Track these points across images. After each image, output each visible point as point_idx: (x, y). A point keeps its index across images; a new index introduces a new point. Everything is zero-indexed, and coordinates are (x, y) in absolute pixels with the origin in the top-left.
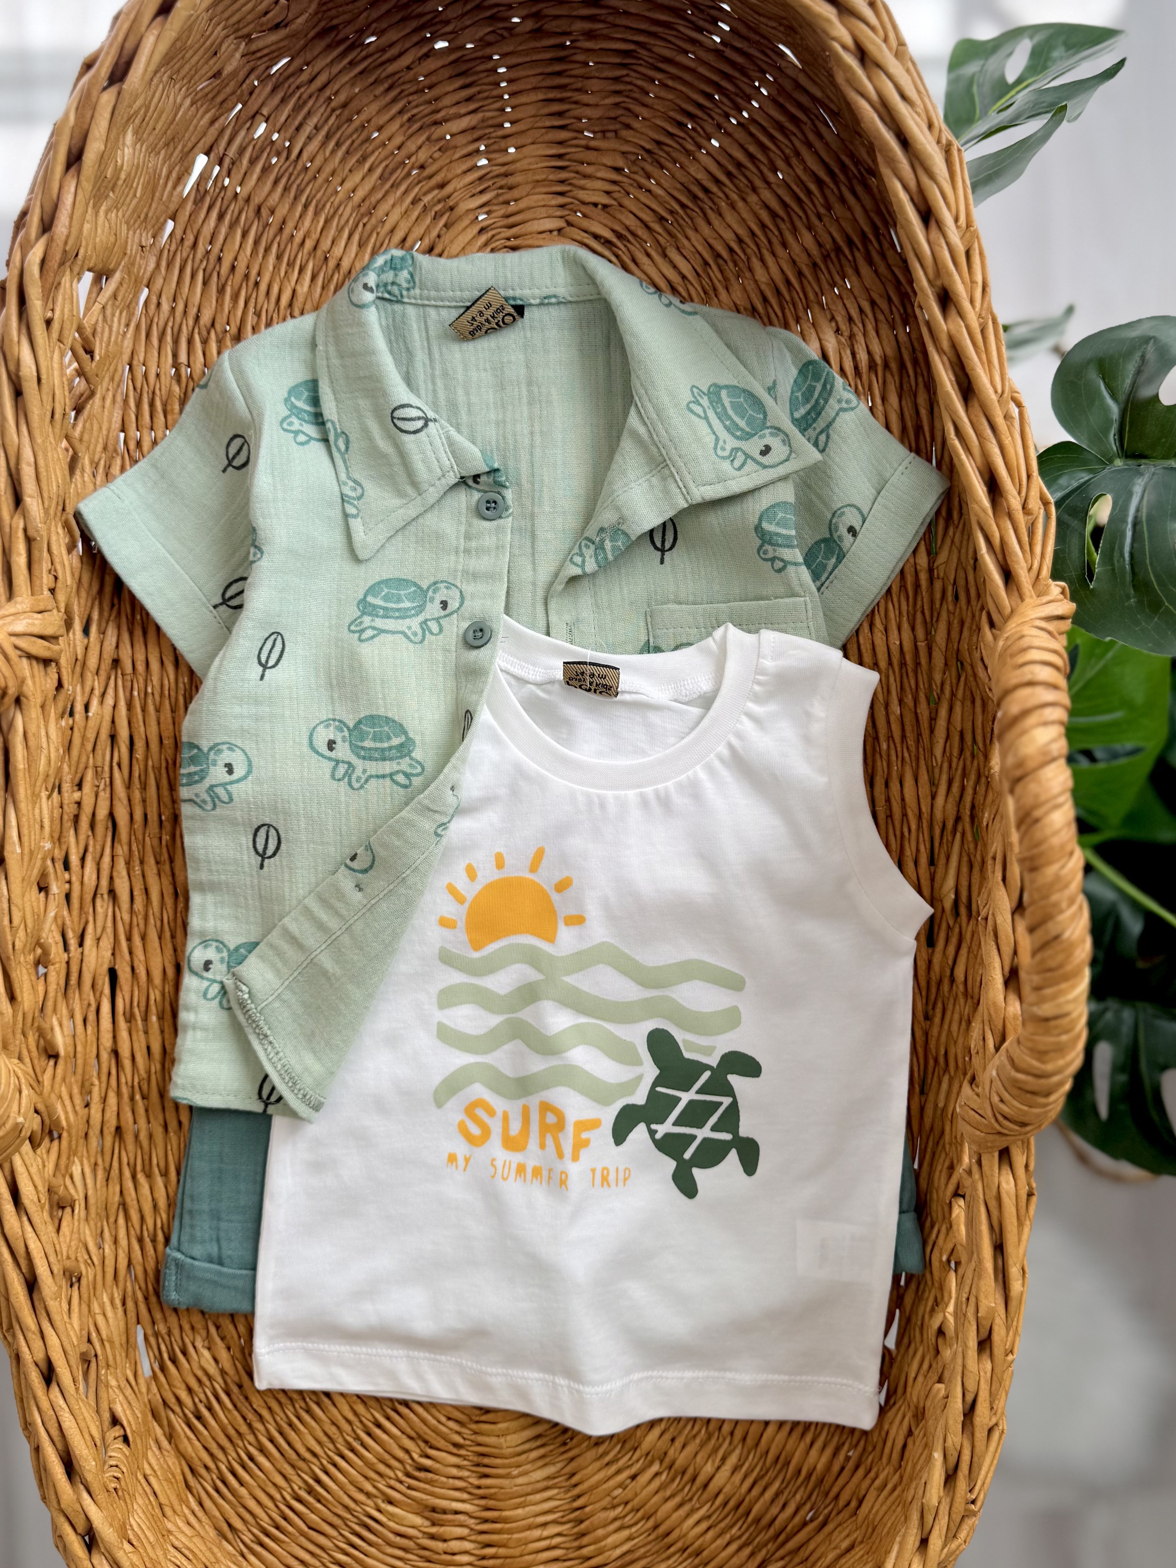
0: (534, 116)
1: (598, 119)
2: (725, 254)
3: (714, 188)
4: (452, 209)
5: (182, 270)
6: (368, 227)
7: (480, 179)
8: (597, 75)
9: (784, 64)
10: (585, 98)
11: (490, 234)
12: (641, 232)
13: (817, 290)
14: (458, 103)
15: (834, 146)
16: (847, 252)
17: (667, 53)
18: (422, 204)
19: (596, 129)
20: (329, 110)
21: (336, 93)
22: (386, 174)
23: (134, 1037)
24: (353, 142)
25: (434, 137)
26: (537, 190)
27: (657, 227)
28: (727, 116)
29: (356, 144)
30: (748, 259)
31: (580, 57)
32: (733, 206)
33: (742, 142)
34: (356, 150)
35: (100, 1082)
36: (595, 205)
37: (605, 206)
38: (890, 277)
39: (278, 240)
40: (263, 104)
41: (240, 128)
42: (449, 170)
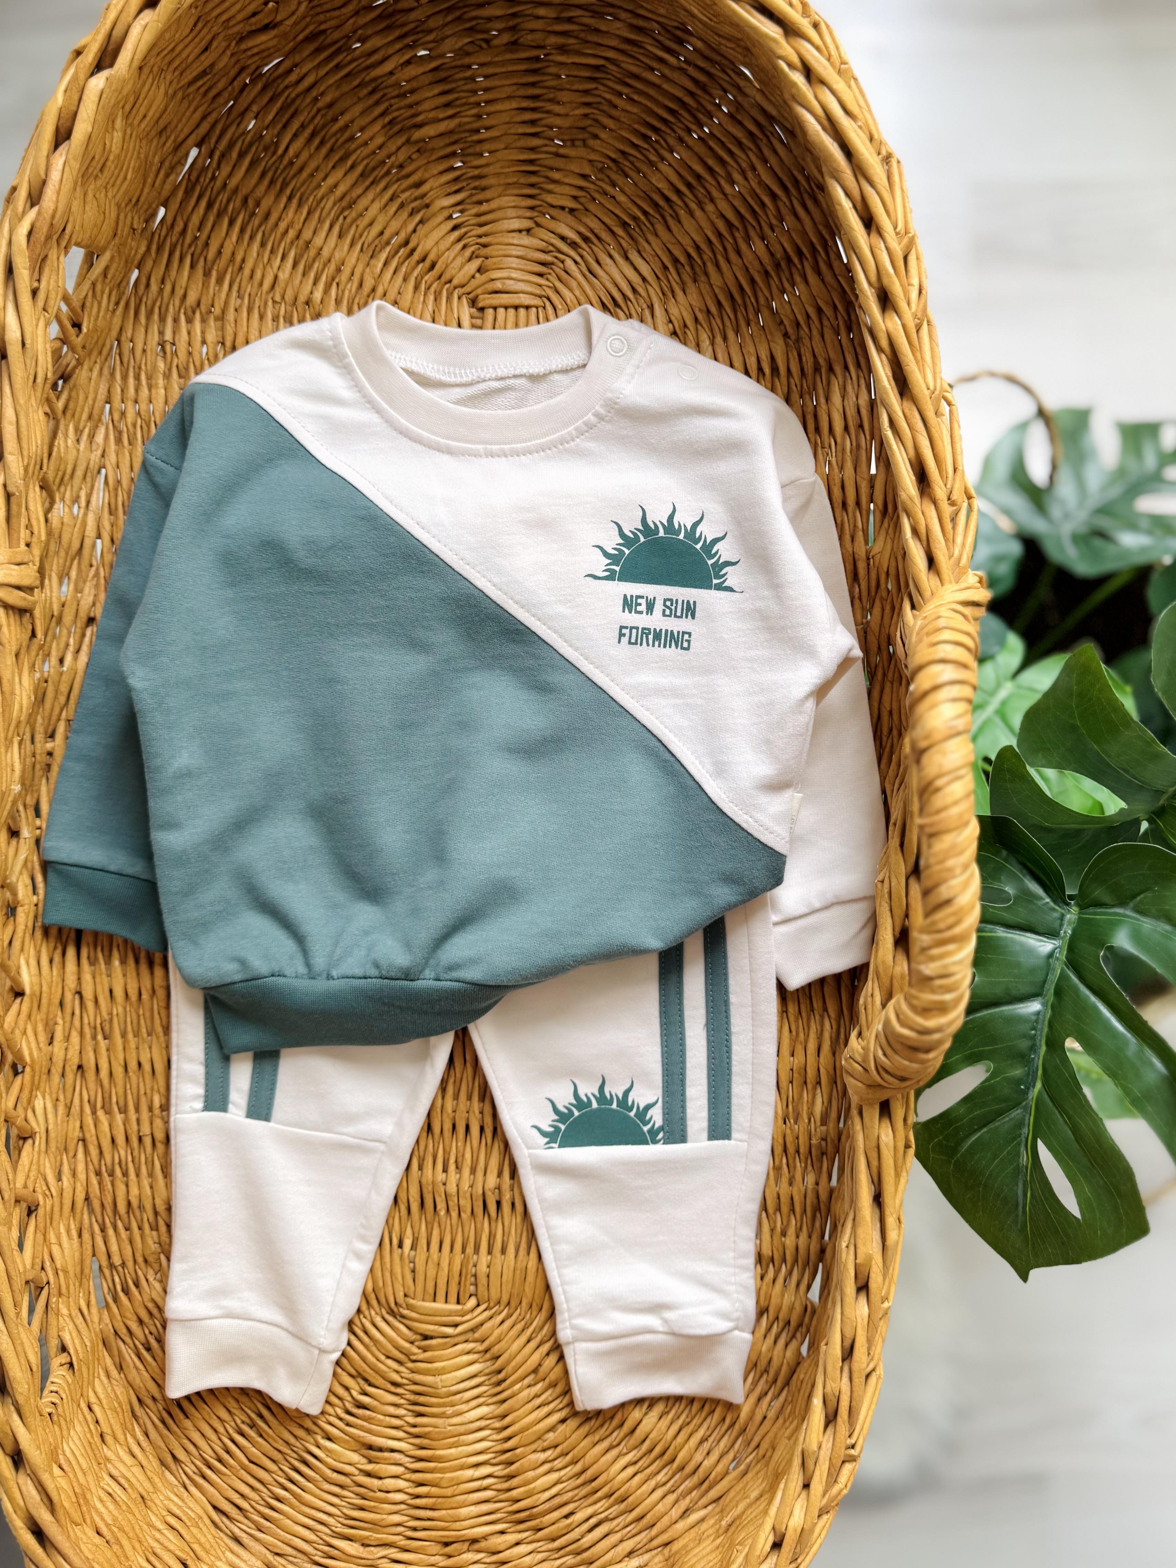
0: (508, 123)
1: (569, 128)
2: (682, 259)
3: (674, 197)
4: (427, 206)
5: (171, 254)
6: (348, 220)
7: (456, 180)
8: (568, 87)
9: (742, 83)
10: (557, 109)
11: (463, 230)
12: (604, 235)
13: (768, 295)
14: (437, 108)
15: (787, 162)
16: (796, 260)
17: (634, 69)
18: (399, 201)
19: (566, 137)
20: (315, 109)
21: (322, 94)
22: (367, 172)
23: (98, 980)
24: (337, 140)
25: (414, 139)
26: (508, 192)
27: (620, 231)
28: (689, 131)
29: (339, 143)
30: (704, 263)
31: (553, 70)
32: (691, 213)
33: (702, 156)
34: (340, 147)
35: (64, 1022)
36: (563, 208)
37: (572, 211)
38: (835, 285)
39: (263, 228)
40: (253, 102)
41: (232, 123)
42: (425, 170)
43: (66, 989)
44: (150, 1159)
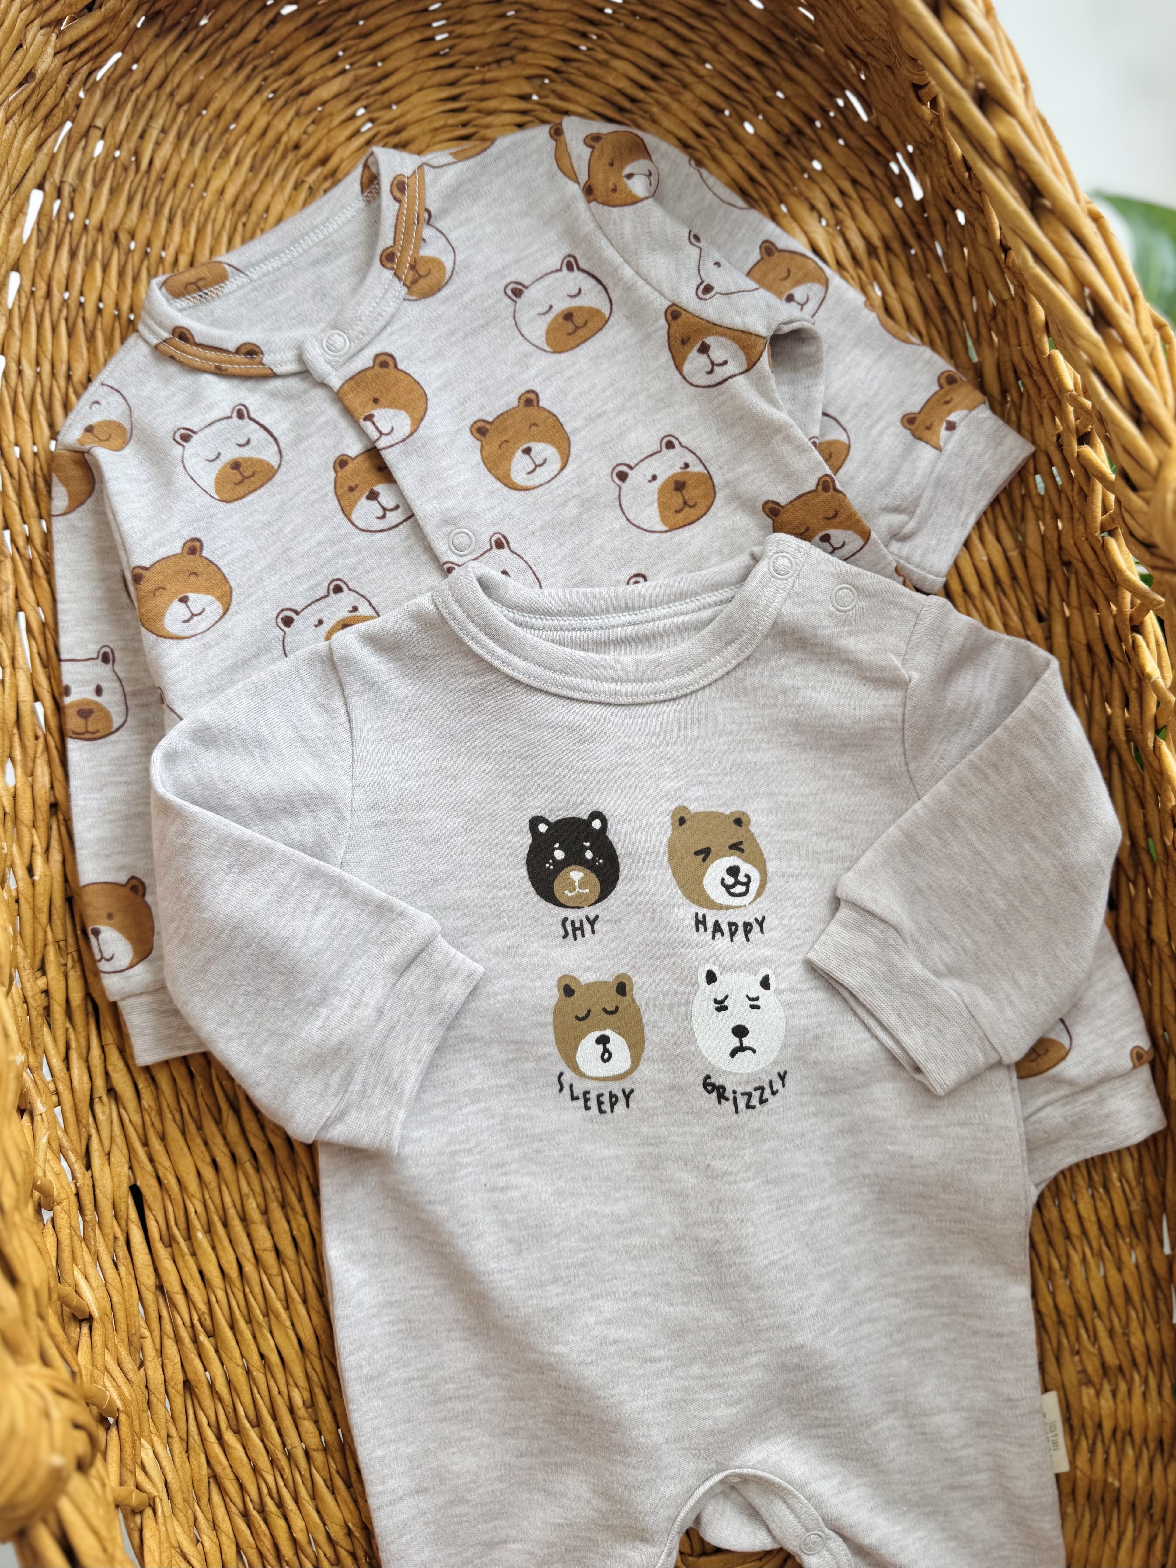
0: (414, 60)
1: (490, 48)
5: (39, 326)
6: (250, 226)
10: (469, 29)
14: (323, 66)
19: (490, 59)
20: (174, 106)
21: (178, 87)
22: (258, 164)
23: (181, 1264)
24: (210, 137)
25: (304, 109)
26: (437, 139)
29: (214, 139)
32: (667, 110)
34: (216, 144)
35: (151, 1332)
39: (146, 263)
40: (95, 116)
41: (75, 148)
42: (329, 141)
43: (143, 1288)
44: (307, 1476)
